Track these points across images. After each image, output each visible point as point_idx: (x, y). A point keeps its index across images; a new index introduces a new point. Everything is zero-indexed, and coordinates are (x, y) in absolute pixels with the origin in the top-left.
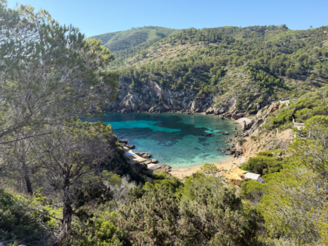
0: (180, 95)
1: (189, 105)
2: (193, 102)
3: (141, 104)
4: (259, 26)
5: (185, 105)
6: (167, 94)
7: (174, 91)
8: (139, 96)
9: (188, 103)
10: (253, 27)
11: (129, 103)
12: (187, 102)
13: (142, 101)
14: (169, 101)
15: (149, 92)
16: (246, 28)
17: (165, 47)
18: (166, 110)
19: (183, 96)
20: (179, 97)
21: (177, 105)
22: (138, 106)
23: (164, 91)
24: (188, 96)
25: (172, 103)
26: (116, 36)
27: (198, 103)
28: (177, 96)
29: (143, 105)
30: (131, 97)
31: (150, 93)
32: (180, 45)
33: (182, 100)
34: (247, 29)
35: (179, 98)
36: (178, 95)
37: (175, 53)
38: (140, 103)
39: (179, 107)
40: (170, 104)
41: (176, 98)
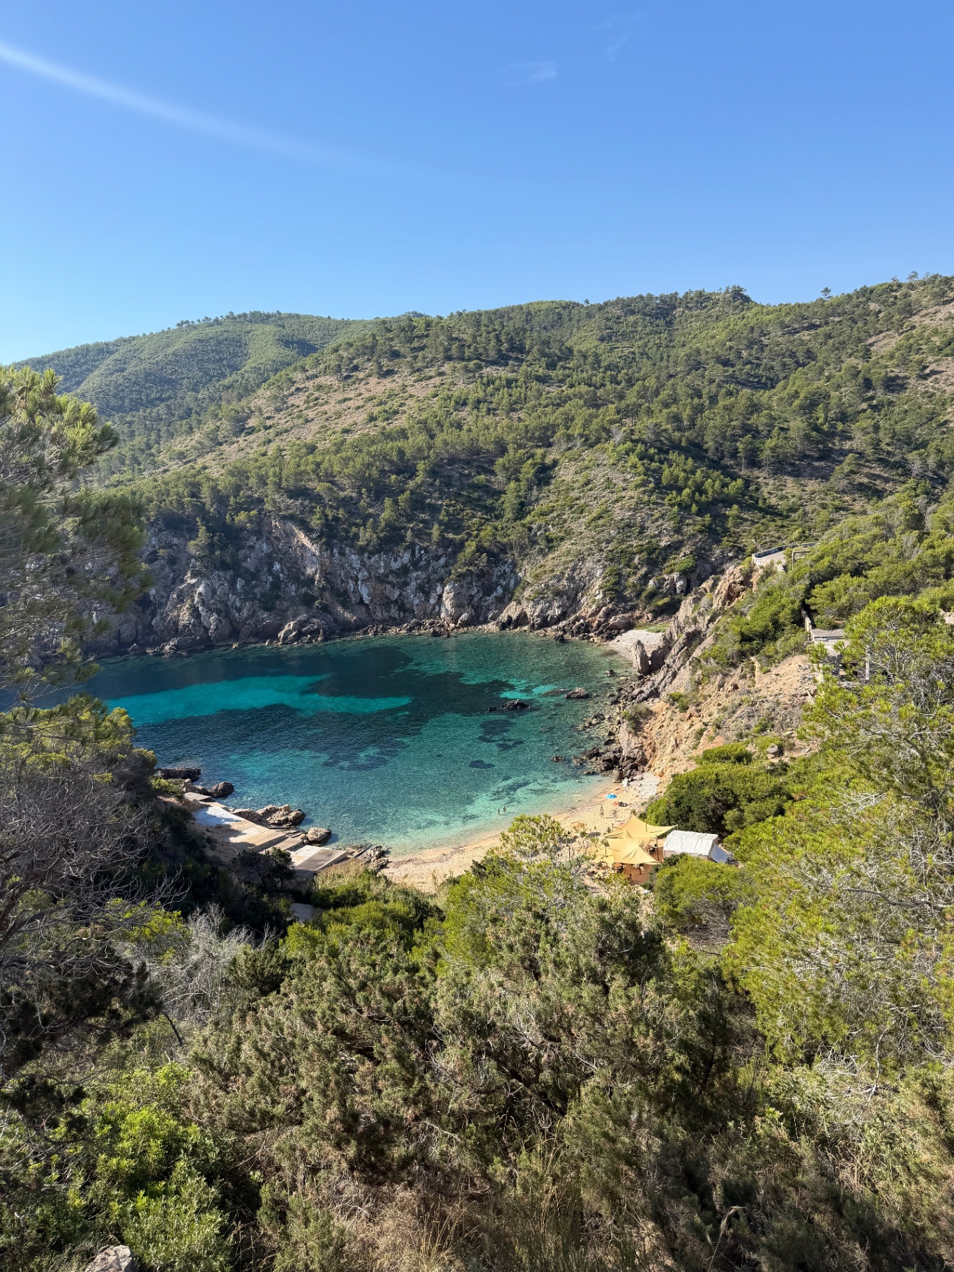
0: (395, 566)
1: (432, 601)
2: (447, 588)
3: (245, 613)
4: (650, 297)
5: (416, 601)
6: (342, 567)
7: (372, 554)
8: (233, 584)
9: (427, 595)
10: (633, 300)
11: (195, 612)
12: (425, 589)
13: (245, 600)
14: (356, 591)
15: (271, 565)
16: (606, 304)
17: (319, 388)
18: (347, 629)
19: (404, 570)
20: (392, 572)
21: (387, 603)
22: (232, 621)
23: (332, 555)
24: (425, 568)
25: (366, 599)
26: (117, 356)
27: (464, 591)
28: (382, 571)
29: (250, 617)
30: (201, 589)
31: (277, 566)
32: (373, 380)
33: (406, 584)
34: (610, 309)
35: (391, 578)
36: (387, 565)
37: (358, 408)
38: (239, 610)
39: (394, 612)
40: (361, 602)
41: (381, 580)
